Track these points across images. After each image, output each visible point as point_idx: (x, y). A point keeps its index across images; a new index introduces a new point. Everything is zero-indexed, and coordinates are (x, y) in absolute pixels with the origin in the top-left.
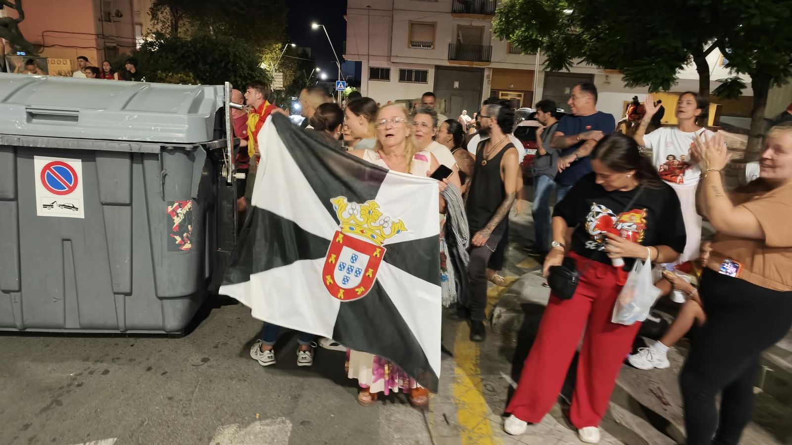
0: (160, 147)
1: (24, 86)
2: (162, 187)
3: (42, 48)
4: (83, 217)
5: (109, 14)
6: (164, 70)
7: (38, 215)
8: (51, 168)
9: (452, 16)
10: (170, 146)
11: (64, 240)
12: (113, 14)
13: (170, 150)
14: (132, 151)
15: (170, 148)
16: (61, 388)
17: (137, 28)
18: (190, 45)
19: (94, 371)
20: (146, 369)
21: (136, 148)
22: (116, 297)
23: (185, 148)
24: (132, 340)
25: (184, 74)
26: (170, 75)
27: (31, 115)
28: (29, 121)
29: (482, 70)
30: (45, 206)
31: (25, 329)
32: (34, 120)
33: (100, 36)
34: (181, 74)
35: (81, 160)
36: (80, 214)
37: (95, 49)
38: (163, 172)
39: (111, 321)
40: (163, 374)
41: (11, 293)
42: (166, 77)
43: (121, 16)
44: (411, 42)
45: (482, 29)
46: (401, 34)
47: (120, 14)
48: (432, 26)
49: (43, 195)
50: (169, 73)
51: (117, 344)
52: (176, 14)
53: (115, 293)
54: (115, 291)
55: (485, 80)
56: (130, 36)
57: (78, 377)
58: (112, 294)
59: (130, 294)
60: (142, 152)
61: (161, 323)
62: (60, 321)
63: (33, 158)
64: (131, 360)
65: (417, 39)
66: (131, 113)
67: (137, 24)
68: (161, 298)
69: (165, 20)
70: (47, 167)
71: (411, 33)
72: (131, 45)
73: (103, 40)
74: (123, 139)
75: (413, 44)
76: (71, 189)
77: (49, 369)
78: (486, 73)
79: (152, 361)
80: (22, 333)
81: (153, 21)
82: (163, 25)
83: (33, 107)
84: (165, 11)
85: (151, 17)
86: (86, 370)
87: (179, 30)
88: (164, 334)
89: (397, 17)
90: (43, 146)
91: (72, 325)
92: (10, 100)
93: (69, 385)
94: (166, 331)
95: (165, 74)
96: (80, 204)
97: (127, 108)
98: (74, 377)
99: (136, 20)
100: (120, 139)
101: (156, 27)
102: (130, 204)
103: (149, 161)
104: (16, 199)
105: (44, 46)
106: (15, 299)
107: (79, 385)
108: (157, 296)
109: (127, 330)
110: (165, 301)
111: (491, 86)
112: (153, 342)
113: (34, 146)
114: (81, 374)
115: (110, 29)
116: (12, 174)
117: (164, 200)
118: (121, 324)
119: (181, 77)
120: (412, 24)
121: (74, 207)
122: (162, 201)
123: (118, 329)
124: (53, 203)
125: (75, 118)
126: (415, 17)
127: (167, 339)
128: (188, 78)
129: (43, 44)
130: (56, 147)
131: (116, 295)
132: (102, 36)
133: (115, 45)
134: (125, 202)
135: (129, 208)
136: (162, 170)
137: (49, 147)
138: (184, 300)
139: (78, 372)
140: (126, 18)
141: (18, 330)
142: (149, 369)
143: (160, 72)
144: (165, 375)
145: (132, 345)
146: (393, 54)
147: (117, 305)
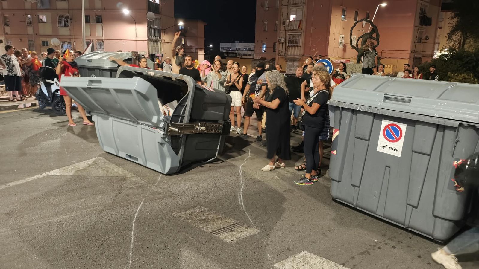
0: (459, 124)
1: (385, 82)
2: (454, 148)
4: (400, 157)
5: (421, 38)
6: (452, 72)
7: (377, 150)
8: (390, 127)
10: (466, 124)
11: (387, 166)
12: (423, 38)
13: (465, 126)
14: (440, 124)
15: (466, 125)
16: (370, 246)
17: (437, 45)
18: (473, 56)
19: (388, 244)
20: (418, 256)
21: (442, 122)
22: (407, 207)
23: (476, 126)
24: (410, 235)
25: (467, 74)
26: (456, 75)
27: (386, 98)
28: (384, 101)
30: (382, 146)
31: (357, 207)
32: (387, 101)
33: (413, 51)
34: (464, 74)
35: (406, 125)
36: (399, 155)
37: (408, 58)
38: (456, 139)
39: (401, 219)
40: (428, 264)
41: (355, 187)
42: (453, 76)
43: (428, 39)
47: (427, 38)
49: (382, 140)
50: (456, 73)
51: (401, 234)
52: (465, 36)
53: (408, 204)
54: (408, 203)
56: (431, 51)
57: (379, 244)
58: (406, 205)
59: (416, 207)
60: (446, 125)
61: (431, 232)
62: (374, 209)
63: (382, 121)
64: (408, 246)
66: (443, 101)
67: (436, 43)
68: (436, 217)
69: (457, 40)
70: (388, 126)
72: (430, 56)
73: (414, 53)
74: (435, 116)
76: (397, 140)
77: (365, 233)
79: (421, 253)
80: (354, 209)
81: (448, 41)
82: (454, 43)
83: (388, 94)
84: (458, 35)
85: (447, 38)
86: (383, 241)
87: (465, 46)
88: (431, 239)
90: (389, 115)
91: (380, 213)
92: (377, 90)
93: (374, 246)
94: (433, 238)
95: (452, 75)
96: (400, 149)
97: (441, 98)
98: (377, 242)
99: (437, 41)
100: (433, 115)
101: (449, 44)
102: (430, 155)
103: (449, 131)
104: (369, 140)
106: (356, 190)
107: (379, 248)
108: (433, 215)
109: (409, 228)
110: (437, 219)
112: (423, 241)
113: (385, 114)
114: (380, 242)
115: (420, 47)
116: (370, 127)
117: (453, 157)
118: (407, 223)
119: (464, 76)
121: (396, 150)
122: (452, 157)
123: (404, 225)
124: (386, 146)
125: (409, 102)
127: (432, 243)
128: (469, 77)
130: (396, 116)
131: (408, 205)
132: (414, 51)
133: (420, 56)
134: (427, 153)
135: (428, 157)
136: (457, 138)
137: (392, 116)
138: (449, 222)
139: (379, 241)
140: (431, 41)
141: (353, 206)
142: (419, 257)
143: (449, 73)
144: (429, 265)
145: (410, 238)
147: (407, 211)
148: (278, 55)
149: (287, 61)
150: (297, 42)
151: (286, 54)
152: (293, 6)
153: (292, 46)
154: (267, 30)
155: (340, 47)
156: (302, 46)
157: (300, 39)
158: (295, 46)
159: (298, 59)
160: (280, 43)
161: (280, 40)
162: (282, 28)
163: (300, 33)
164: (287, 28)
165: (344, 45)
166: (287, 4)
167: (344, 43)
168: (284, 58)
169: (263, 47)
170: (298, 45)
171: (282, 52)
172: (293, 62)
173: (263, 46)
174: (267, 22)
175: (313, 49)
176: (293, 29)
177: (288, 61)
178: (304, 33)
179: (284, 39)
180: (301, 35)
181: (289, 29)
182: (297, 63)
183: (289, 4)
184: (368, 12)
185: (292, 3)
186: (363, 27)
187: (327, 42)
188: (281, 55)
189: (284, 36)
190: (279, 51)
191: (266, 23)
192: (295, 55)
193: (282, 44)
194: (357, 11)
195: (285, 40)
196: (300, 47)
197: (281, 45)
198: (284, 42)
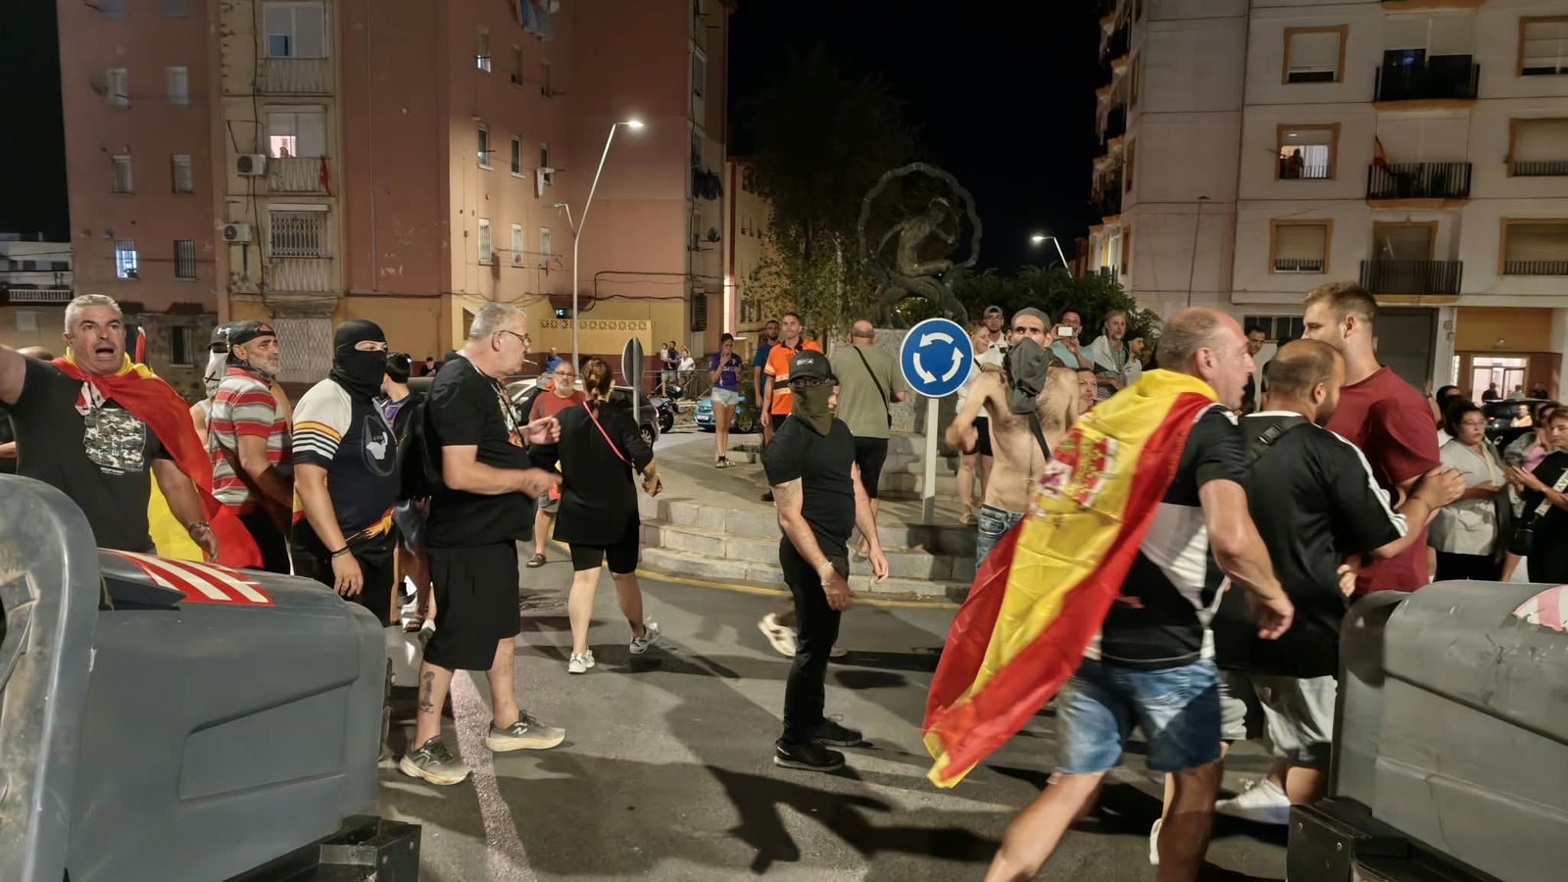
3: (592, 302)
5: (700, 237)
9: (1367, 203)
29: (1433, 313)
37: (682, 301)
43: (718, 239)
44: (1276, 261)
45: (1430, 229)
46: (1253, 247)
47: (717, 236)
48: (1324, 228)
55: (1441, 333)
56: (719, 274)
65: (1288, 254)
71: (1276, 245)
72: (717, 290)
73: (691, 284)
75: (1281, 265)
78: (1443, 318)
89: (1244, 215)
105: (596, 299)
111: (1455, 345)
115: (699, 263)
120: (1279, 227)
126: (1286, 212)
129: (593, 294)
132: (690, 277)
133: (702, 291)
146: (1237, 286)
148: (229, 290)
149: (274, 317)
150: (313, 241)
151: (265, 288)
152: (282, 100)
153: (295, 257)
154: (130, 186)
155: (483, 261)
156: (336, 254)
157: (326, 227)
158: (307, 257)
159: (329, 306)
160: (230, 244)
161: (231, 233)
162: (237, 184)
163: (324, 208)
164: (261, 187)
165: (493, 254)
166: (249, 90)
167: (492, 249)
168: (262, 306)
169: (118, 256)
170: (322, 253)
171: (245, 279)
172: (305, 317)
173: (118, 253)
174: (128, 157)
175: (387, 269)
176: (288, 188)
177: (283, 316)
178: (338, 211)
179: (251, 228)
180: (329, 215)
181: (273, 190)
182: (324, 322)
183: (259, 91)
184: (544, 146)
185: (270, 89)
186: (541, 193)
187: (445, 244)
188: (244, 290)
189: (251, 217)
190: (232, 274)
191: (123, 158)
192: (309, 293)
193: (241, 248)
194: (517, 139)
195: (256, 231)
196: (331, 259)
197: (237, 252)
198: (254, 238)
